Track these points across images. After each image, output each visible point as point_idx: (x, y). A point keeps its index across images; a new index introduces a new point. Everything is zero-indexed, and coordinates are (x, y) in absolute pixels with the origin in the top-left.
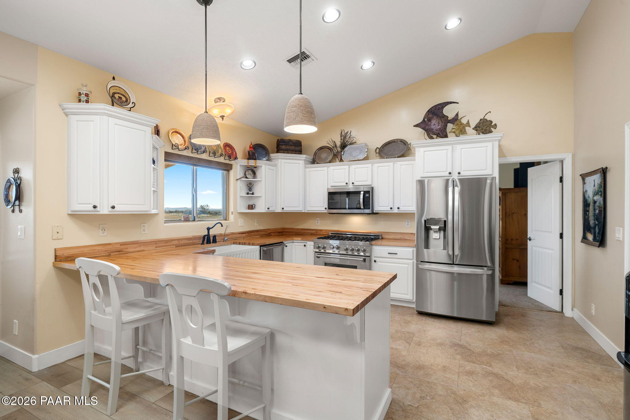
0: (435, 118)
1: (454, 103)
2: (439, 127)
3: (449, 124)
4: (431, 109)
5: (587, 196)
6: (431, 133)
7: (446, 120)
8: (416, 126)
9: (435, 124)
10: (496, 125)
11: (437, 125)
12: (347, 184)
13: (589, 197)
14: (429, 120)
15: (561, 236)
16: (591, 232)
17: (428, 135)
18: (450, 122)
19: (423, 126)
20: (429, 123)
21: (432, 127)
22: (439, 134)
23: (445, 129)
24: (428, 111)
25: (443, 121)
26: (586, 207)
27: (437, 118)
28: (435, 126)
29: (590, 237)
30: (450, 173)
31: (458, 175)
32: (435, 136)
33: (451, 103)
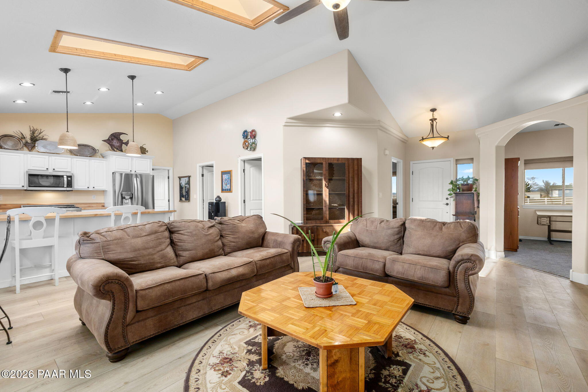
0: (115, 139)
1: (126, 134)
2: (118, 145)
3: (123, 144)
4: (113, 134)
5: (181, 185)
6: (113, 148)
7: (121, 142)
8: (104, 141)
9: (115, 143)
10: (147, 151)
11: (117, 143)
12: (47, 169)
13: (183, 185)
14: (112, 140)
15: (169, 201)
16: (184, 198)
17: (112, 147)
18: (124, 143)
19: (109, 142)
20: (112, 141)
21: (114, 144)
22: (118, 148)
23: (121, 147)
24: (112, 135)
25: (120, 142)
26: (181, 189)
27: (117, 140)
28: (115, 144)
29: (183, 199)
30: (131, 171)
31: (134, 172)
32: (115, 149)
33: (124, 134)
